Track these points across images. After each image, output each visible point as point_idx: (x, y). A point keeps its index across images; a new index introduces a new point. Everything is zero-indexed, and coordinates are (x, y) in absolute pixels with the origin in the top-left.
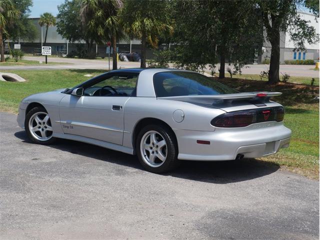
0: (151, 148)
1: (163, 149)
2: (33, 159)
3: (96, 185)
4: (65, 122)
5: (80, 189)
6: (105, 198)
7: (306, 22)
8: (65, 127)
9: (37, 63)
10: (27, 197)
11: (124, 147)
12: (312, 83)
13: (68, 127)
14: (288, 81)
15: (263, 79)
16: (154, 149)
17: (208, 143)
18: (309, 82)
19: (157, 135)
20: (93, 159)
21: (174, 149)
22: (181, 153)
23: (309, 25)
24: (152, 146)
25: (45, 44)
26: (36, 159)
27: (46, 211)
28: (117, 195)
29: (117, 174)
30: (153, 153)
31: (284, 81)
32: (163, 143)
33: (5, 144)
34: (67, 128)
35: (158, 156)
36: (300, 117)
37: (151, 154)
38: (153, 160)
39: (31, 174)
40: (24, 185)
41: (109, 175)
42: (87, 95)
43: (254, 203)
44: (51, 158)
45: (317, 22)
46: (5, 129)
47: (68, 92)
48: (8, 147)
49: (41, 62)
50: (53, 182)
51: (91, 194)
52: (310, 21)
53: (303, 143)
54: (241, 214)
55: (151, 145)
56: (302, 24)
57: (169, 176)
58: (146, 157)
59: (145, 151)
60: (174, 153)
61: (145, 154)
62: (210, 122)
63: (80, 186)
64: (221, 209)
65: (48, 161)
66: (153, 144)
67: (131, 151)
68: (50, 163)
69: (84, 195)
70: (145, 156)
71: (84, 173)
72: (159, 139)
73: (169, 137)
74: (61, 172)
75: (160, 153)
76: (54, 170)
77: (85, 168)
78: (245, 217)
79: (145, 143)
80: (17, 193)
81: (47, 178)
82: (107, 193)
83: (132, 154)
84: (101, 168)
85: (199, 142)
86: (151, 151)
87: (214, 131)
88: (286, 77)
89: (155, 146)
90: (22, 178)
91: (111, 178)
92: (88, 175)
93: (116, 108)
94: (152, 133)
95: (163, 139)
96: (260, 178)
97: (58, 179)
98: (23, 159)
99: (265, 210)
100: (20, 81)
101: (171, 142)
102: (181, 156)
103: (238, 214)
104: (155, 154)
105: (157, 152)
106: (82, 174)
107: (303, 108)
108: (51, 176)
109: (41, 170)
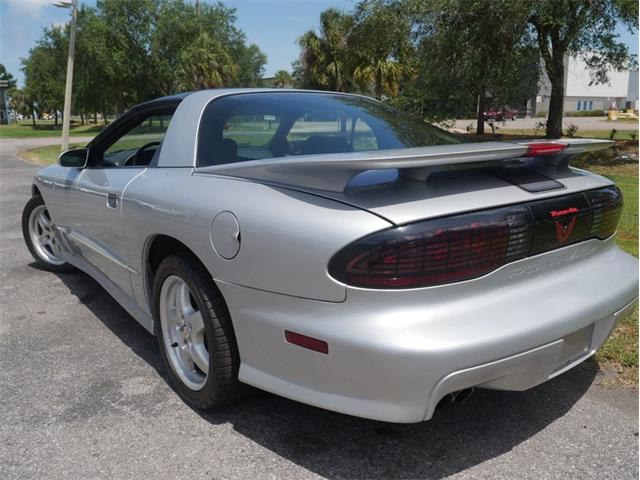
0: (181, 328)
12: (612, 136)
15: (539, 133)
17: (320, 346)
21: (226, 346)
24: (181, 322)
30: (185, 342)
31: (570, 135)
35: (193, 358)
37: (182, 347)
38: (187, 364)
58: (178, 348)
59: (173, 332)
60: (229, 360)
62: (326, 262)
66: (183, 316)
67: (150, 326)
70: (174, 346)
75: (196, 347)
83: (152, 331)
85: (295, 338)
86: (180, 337)
87: (345, 299)
88: (573, 129)
89: (187, 324)
102: (249, 374)
104: (188, 350)
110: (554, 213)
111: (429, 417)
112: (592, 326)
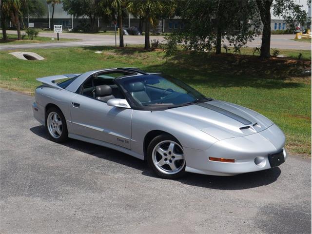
5: (143, 186)
6: (168, 195)
9: (50, 39)
12: (300, 57)
14: (278, 56)
15: (255, 54)
18: (296, 55)
25: (53, 20)
27: (125, 212)
28: (177, 192)
36: (293, 91)
39: (96, 171)
40: (95, 183)
43: (294, 196)
49: (53, 39)
50: (118, 179)
52: (303, 6)
53: (302, 119)
54: (288, 209)
64: (269, 204)
78: (292, 212)
80: (93, 192)
81: (111, 175)
82: (168, 190)
88: (277, 52)
90: (90, 175)
97: (121, 175)
99: (305, 203)
100: (40, 59)
103: (285, 209)
107: (294, 82)
108: (113, 172)
109: (103, 166)
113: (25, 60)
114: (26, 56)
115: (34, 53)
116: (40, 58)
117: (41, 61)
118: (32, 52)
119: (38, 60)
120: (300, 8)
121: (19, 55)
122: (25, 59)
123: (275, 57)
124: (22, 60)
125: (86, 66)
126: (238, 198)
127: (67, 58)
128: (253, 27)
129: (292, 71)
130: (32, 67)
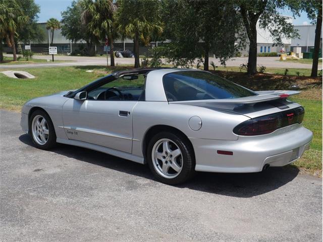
0: (164, 157)
1: (178, 160)
2: (36, 171)
3: (106, 206)
4: (69, 128)
5: (87, 214)
7: (285, 19)
8: (69, 132)
9: (45, 61)
10: (24, 231)
11: (134, 155)
12: (286, 73)
13: (72, 133)
14: (264, 72)
15: (243, 71)
16: (168, 158)
17: (230, 153)
18: (283, 72)
19: (170, 143)
20: (100, 167)
21: (190, 159)
22: (198, 164)
23: (288, 21)
24: (165, 156)
25: (52, 45)
26: (38, 170)
28: (132, 223)
29: (128, 189)
30: (166, 162)
31: (261, 72)
32: (178, 152)
33: (7, 151)
34: (70, 134)
35: (172, 167)
37: (164, 164)
38: (166, 170)
39: (31, 194)
40: (22, 211)
41: (119, 190)
42: (91, 99)
44: (55, 167)
45: (295, 18)
46: (10, 131)
47: (71, 95)
48: (10, 155)
49: (48, 60)
50: (56, 205)
51: (101, 223)
52: (288, 18)
55: (164, 154)
56: (282, 21)
57: (185, 188)
58: (159, 166)
59: (157, 160)
60: (191, 164)
61: (158, 163)
62: (232, 130)
63: (87, 209)
65: (51, 171)
66: (166, 153)
67: (141, 160)
68: (53, 176)
69: (93, 224)
70: (157, 165)
71: (92, 189)
72: (173, 148)
73: (184, 146)
74: (66, 188)
75: (174, 163)
76: (58, 185)
77: (92, 180)
79: (157, 151)
80: (13, 226)
81: (49, 198)
83: (143, 163)
84: (109, 180)
85: (220, 152)
86: (164, 161)
87: (238, 139)
88: (263, 68)
89: (169, 155)
90: (20, 199)
91: (122, 195)
92: (95, 192)
93: (124, 113)
94: (165, 141)
95: (177, 148)
96: (284, 186)
97: (62, 199)
98: (25, 171)
101: (187, 152)
102: (199, 167)
104: (169, 164)
105: (171, 162)
106: (88, 190)
108: (54, 195)
109: (43, 187)
110: (288, 115)
111: (261, 170)
112: (299, 148)
113: (15, 79)
114: (16, 75)
115: (25, 72)
116: (31, 76)
117: (31, 79)
118: (23, 71)
119: (29, 79)
120: (286, 20)
121: (10, 74)
122: (16, 77)
123: (262, 73)
124: (12, 78)
125: (75, 84)
126: (216, 231)
127: (58, 76)
128: (239, 40)
129: (278, 85)
130: (21, 85)
